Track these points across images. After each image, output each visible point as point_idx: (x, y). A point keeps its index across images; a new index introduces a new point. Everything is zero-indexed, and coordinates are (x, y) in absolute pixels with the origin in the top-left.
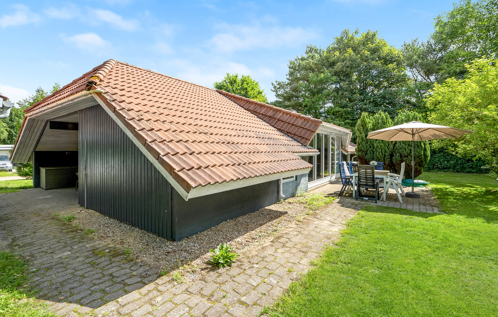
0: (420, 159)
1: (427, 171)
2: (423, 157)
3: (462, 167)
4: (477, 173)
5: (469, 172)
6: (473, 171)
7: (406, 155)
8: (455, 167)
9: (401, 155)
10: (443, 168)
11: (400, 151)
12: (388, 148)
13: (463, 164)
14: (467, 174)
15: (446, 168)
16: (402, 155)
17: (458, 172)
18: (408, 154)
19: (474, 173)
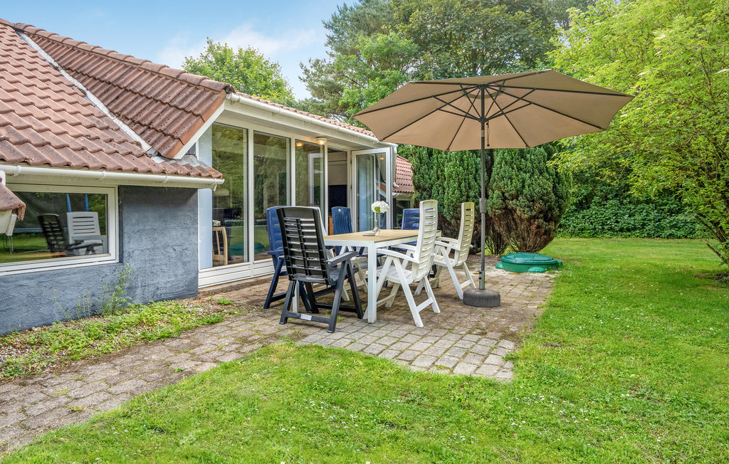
0: (546, 202)
1: (590, 237)
2: (554, 197)
3: (658, 227)
4: (686, 237)
5: (671, 236)
6: (680, 233)
7: (514, 192)
8: (643, 225)
9: (503, 193)
10: (621, 230)
11: (501, 184)
12: (475, 178)
13: (659, 221)
14: (666, 241)
15: (628, 230)
16: (506, 195)
17: (649, 236)
18: (517, 191)
19: (679, 238)
